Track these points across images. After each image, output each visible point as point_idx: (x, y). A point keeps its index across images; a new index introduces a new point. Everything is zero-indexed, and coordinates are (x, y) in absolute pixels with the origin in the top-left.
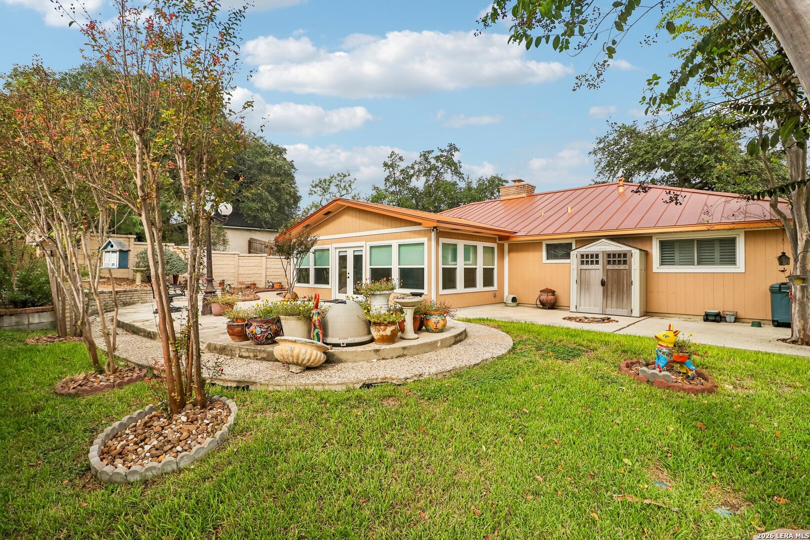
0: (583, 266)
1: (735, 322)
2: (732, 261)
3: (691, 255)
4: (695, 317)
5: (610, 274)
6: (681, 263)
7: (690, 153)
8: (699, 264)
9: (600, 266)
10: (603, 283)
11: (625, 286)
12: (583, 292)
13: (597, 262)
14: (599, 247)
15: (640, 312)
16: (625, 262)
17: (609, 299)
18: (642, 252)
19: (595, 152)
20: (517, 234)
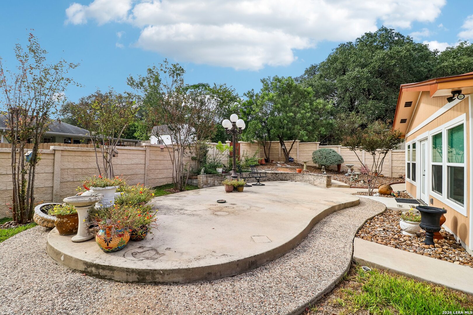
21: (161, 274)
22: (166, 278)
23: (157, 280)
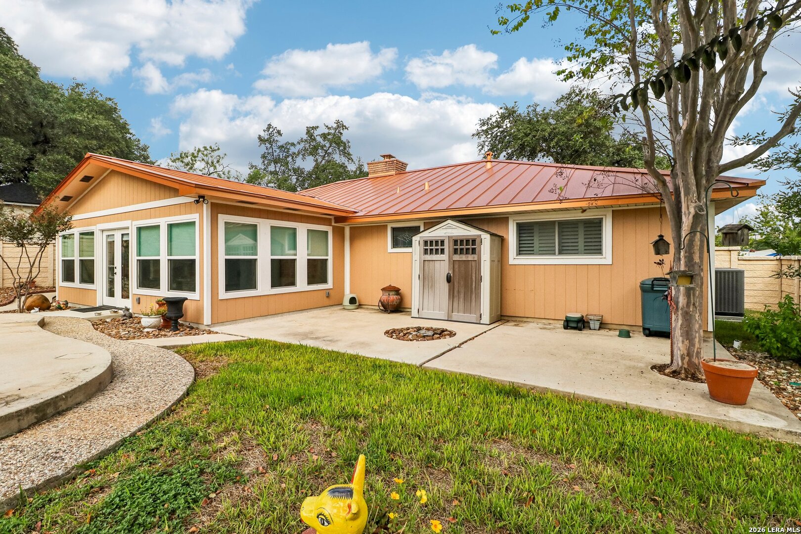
0: (426, 256)
1: (600, 328)
2: (597, 249)
3: (551, 241)
4: (556, 322)
5: (456, 266)
6: (540, 252)
7: (566, 137)
8: (561, 252)
9: (445, 257)
10: (449, 279)
11: (474, 283)
12: (426, 291)
13: (443, 251)
14: (445, 231)
15: (491, 318)
16: (474, 251)
17: (456, 300)
18: (494, 238)
19: (478, 134)
20: (357, 215)
21: (63, 399)
22: (70, 402)
23: (60, 409)
